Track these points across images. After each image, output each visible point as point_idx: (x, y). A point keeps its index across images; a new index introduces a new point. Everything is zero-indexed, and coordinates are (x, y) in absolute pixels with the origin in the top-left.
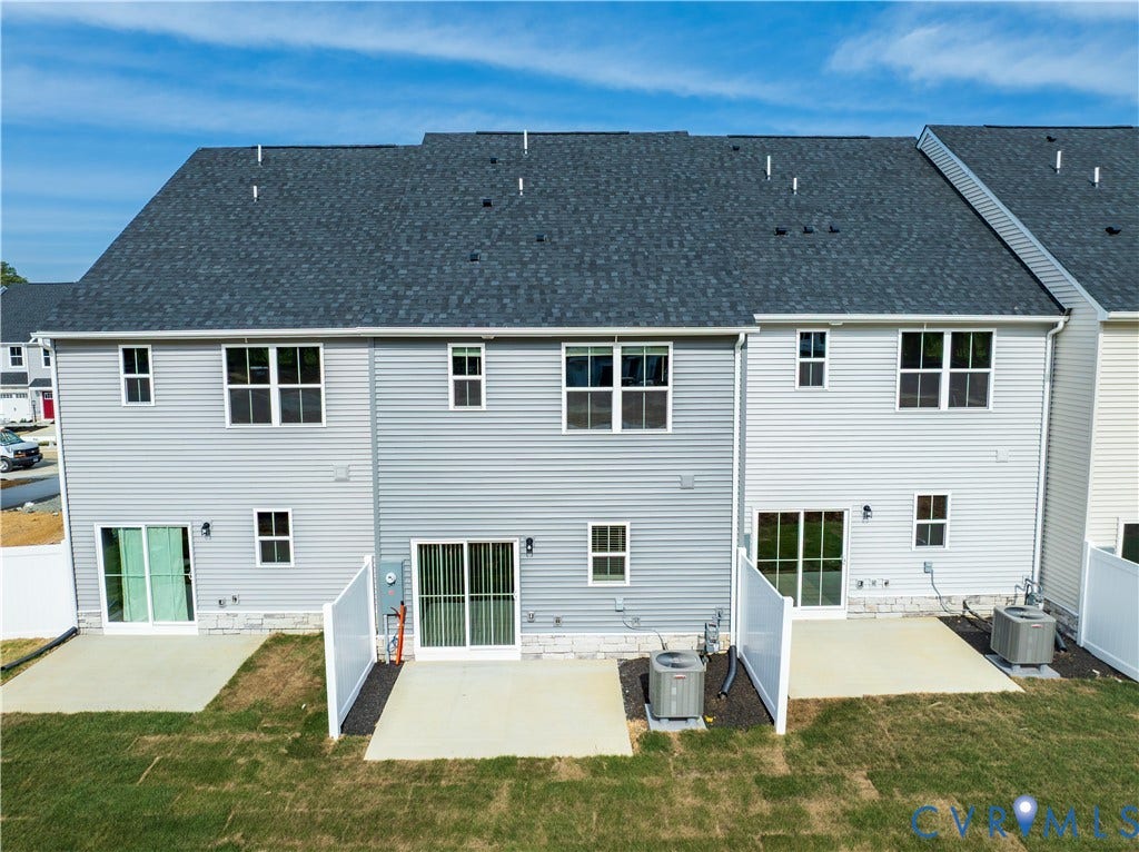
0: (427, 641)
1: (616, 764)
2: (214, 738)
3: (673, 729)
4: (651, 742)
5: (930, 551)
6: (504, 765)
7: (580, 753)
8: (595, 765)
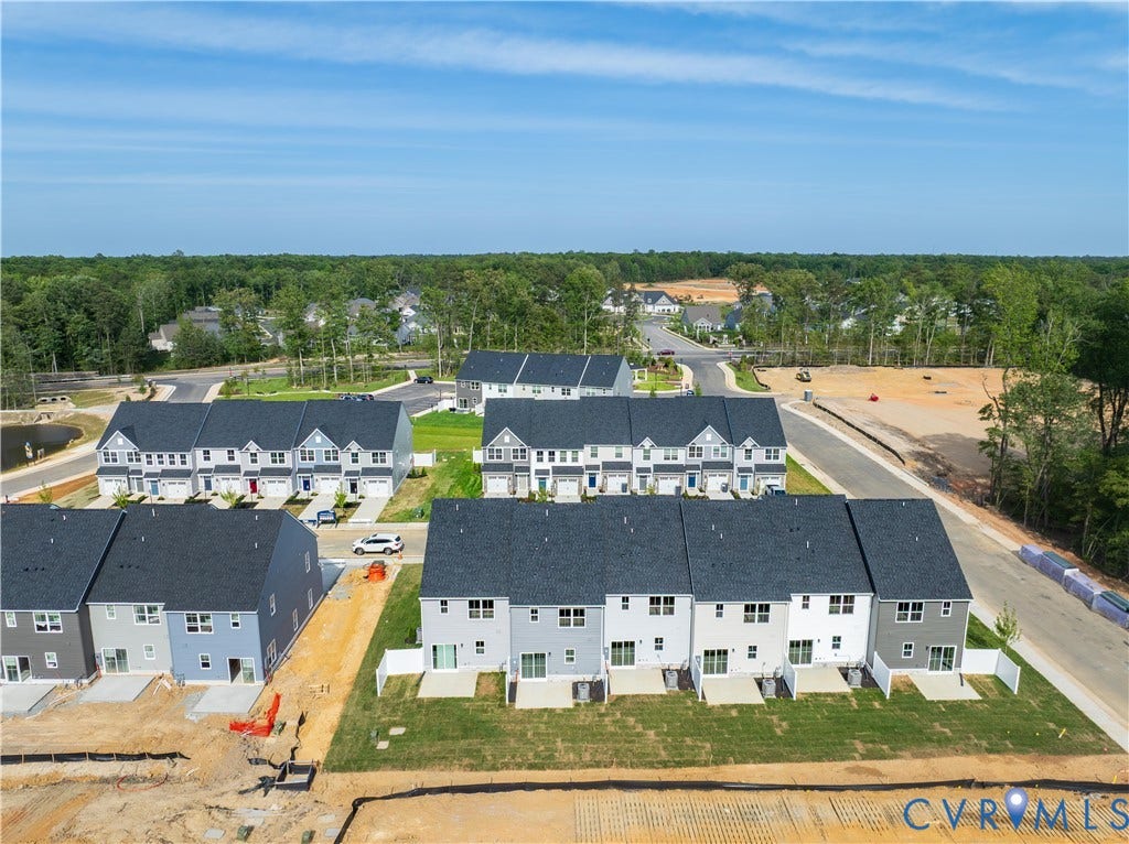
0: (523, 676)
1: (569, 710)
2: (479, 703)
3: (582, 702)
4: (577, 705)
5: (658, 651)
6: (545, 710)
7: (562, 707)
8: (564, 710)
